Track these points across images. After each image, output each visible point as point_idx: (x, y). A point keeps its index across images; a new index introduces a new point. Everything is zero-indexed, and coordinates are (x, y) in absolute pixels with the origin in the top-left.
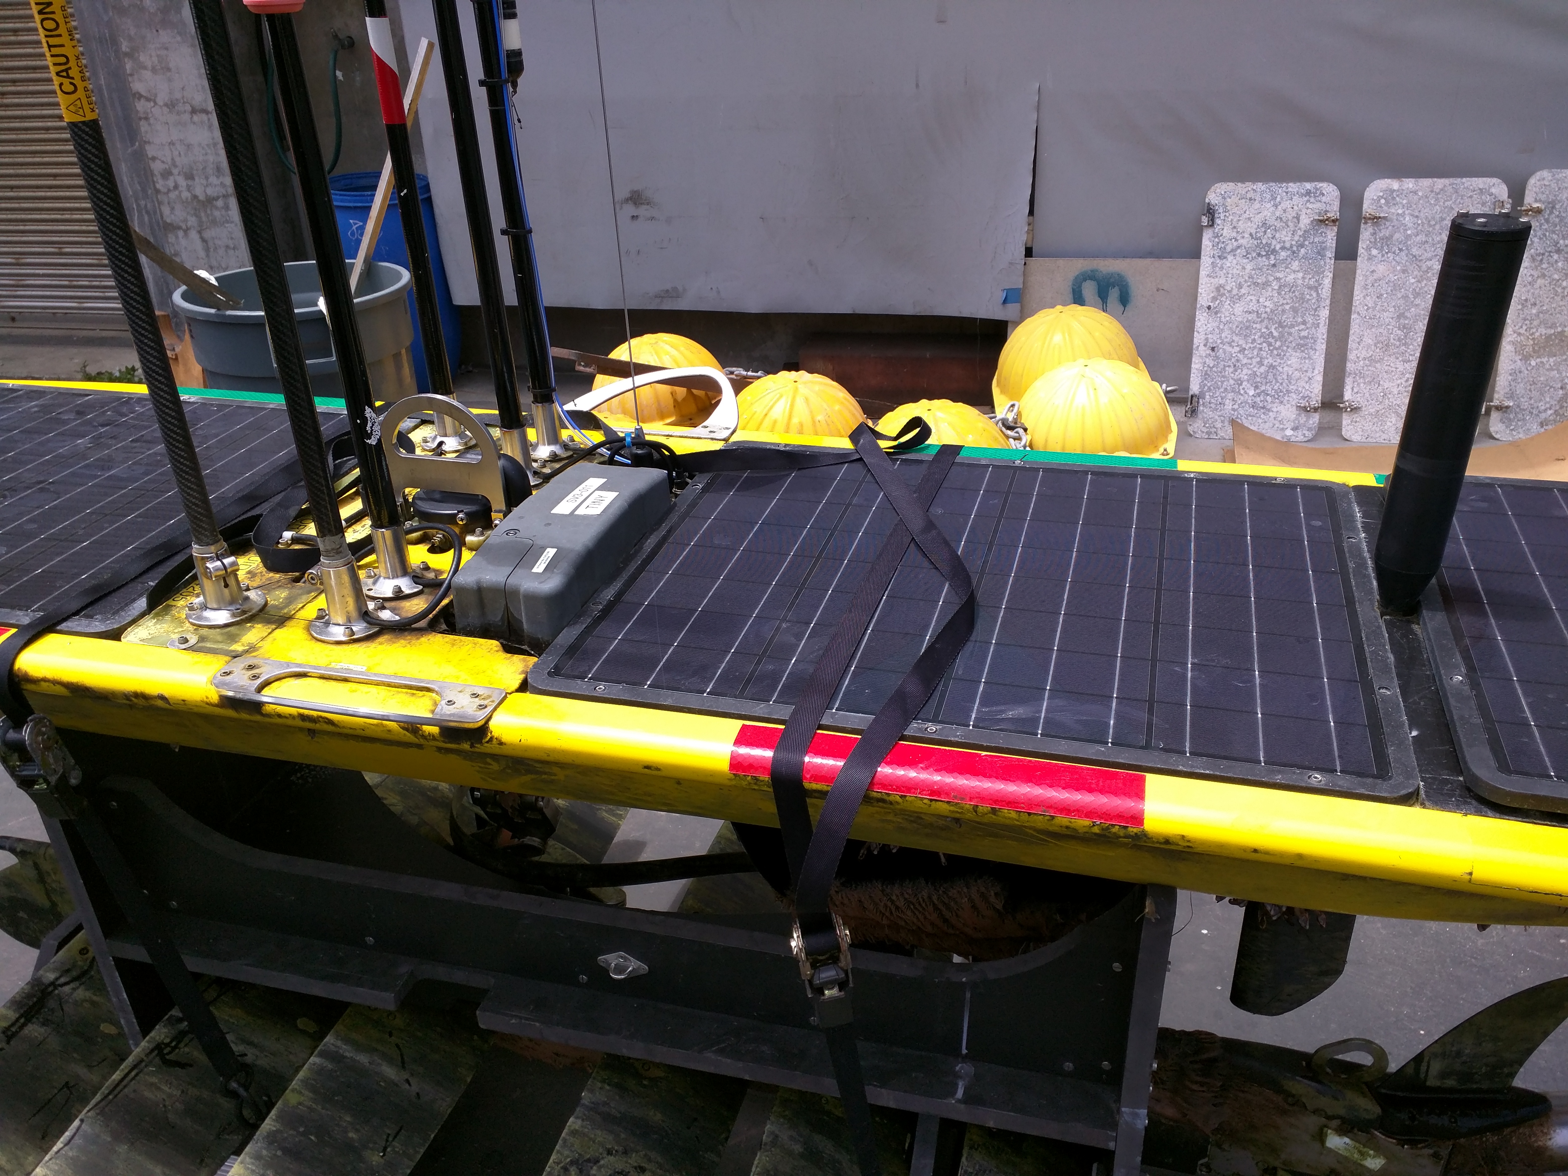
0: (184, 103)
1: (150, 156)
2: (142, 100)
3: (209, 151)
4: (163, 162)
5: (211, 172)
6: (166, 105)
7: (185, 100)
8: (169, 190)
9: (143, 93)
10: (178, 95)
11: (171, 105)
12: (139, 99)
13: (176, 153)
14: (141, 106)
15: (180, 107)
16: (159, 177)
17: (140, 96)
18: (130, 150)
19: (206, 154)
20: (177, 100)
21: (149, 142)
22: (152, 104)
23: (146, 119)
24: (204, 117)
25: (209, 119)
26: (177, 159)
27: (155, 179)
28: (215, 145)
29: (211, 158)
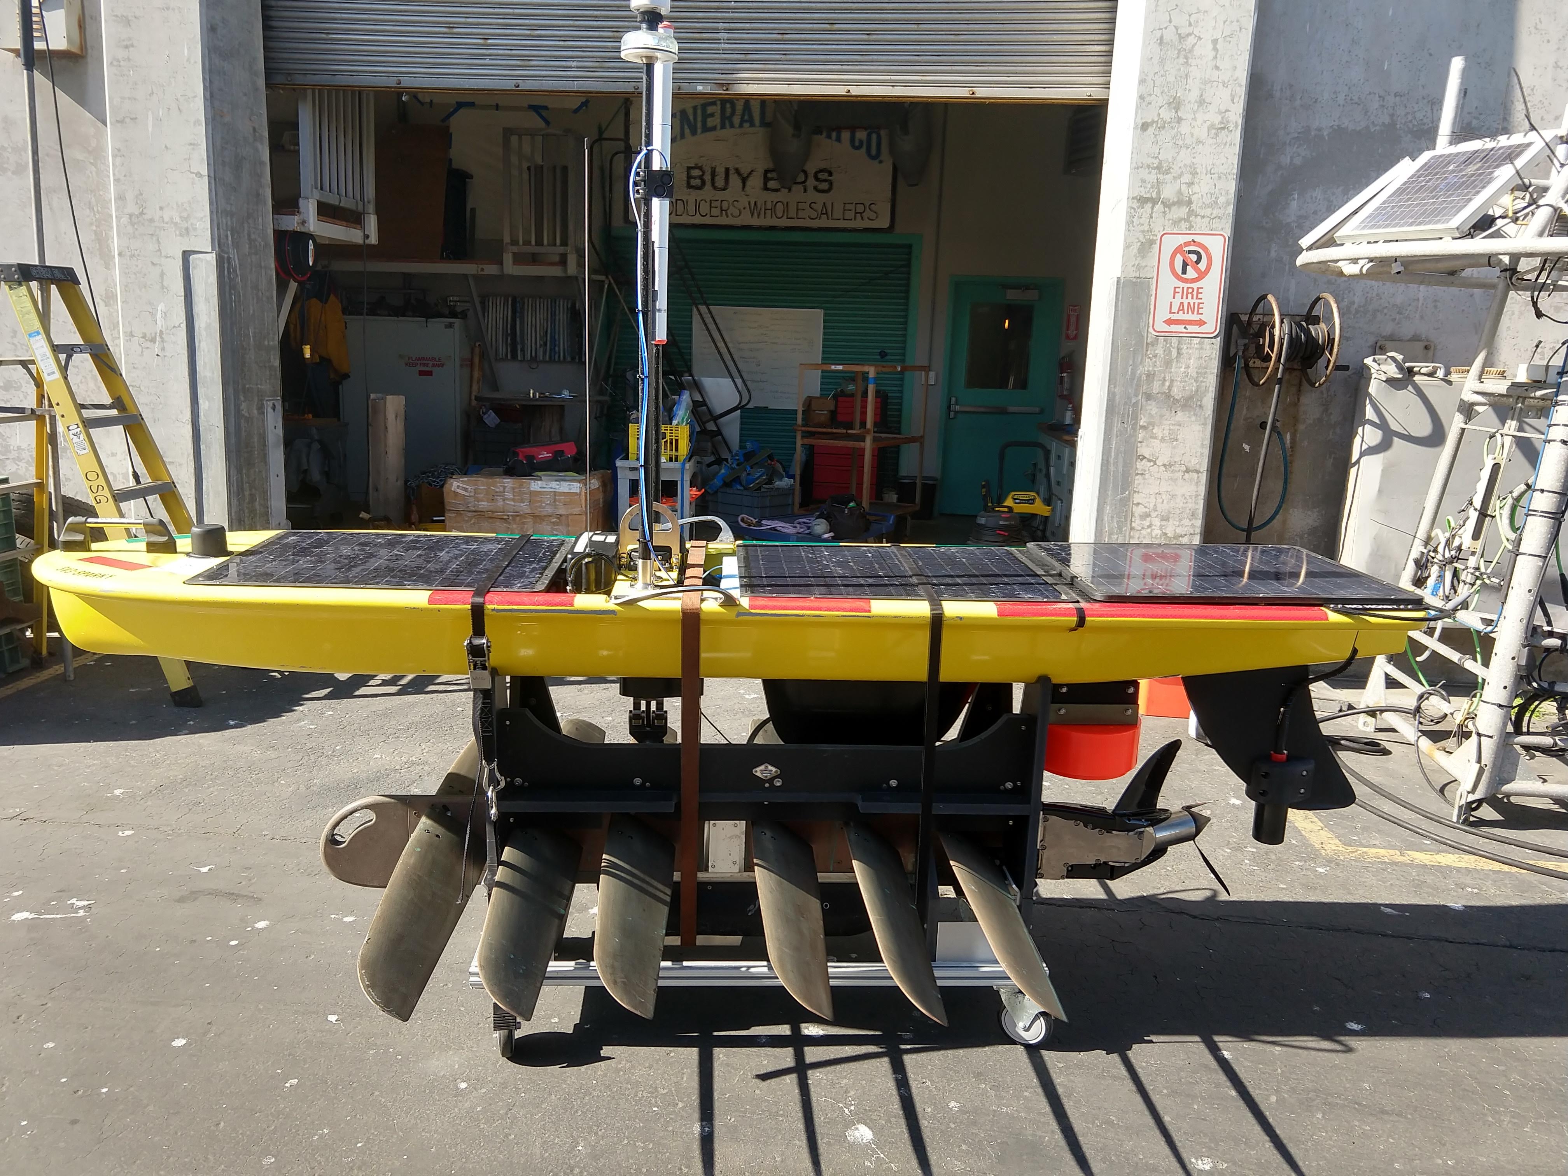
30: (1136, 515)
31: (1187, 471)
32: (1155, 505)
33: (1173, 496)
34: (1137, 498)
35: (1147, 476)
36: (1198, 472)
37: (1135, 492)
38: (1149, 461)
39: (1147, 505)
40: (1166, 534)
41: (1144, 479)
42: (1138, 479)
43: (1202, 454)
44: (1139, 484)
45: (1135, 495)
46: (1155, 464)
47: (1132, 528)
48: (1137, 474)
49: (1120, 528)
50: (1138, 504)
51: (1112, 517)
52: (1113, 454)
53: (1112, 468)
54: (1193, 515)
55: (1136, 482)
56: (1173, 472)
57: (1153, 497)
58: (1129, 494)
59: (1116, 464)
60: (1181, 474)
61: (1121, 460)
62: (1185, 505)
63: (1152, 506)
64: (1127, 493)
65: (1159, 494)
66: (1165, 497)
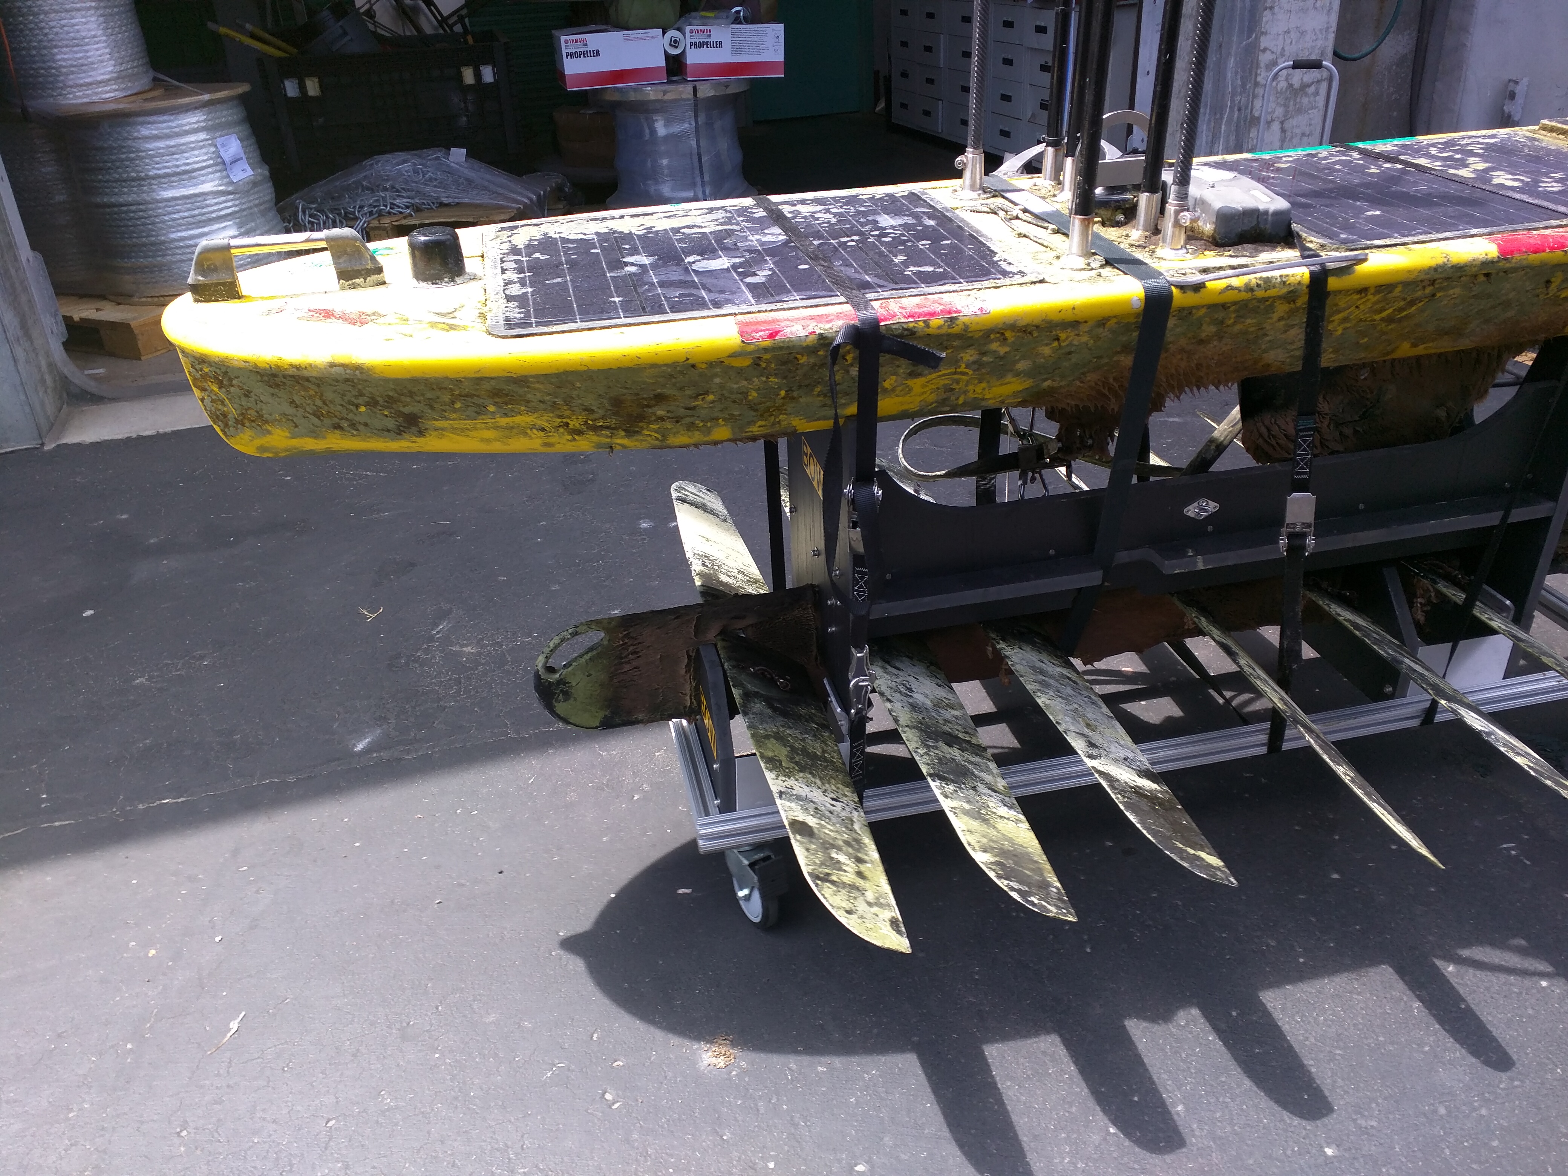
1: (1262, 48)
3: (1320, 36)
13: (1288, 42)
16: (1263, 68)
18: (1244, 44)
19: (1316, 40)
23: (1272, 8)
26: (1287, 48)
27: (1259, 72)
29: (1319, 44)
30: (1262, 65)
32: (1283, 49)
33: (1303, 33)
34: (1264, 42)
35: (1276, 9)
37: (1262, 33)
39: (1274, 49)
40: (1291, 86)
41: (1273, 14)
42: (1267, 16)
44: (1267, 22)
45: (1262, 39)
47: (1256, 84)
49: (1244, 85)
50: (1265, 49)
51: (1236, 72)
55: (1265, 19)
56: (1304, 0)
57: (1281, 37)
58: (1256, 37)
60: (1313, 1)
62: (1314, 43)
63: (1279, 50)
64: (1254, 36)
65: (1289, 33)
66: (1294, 35)
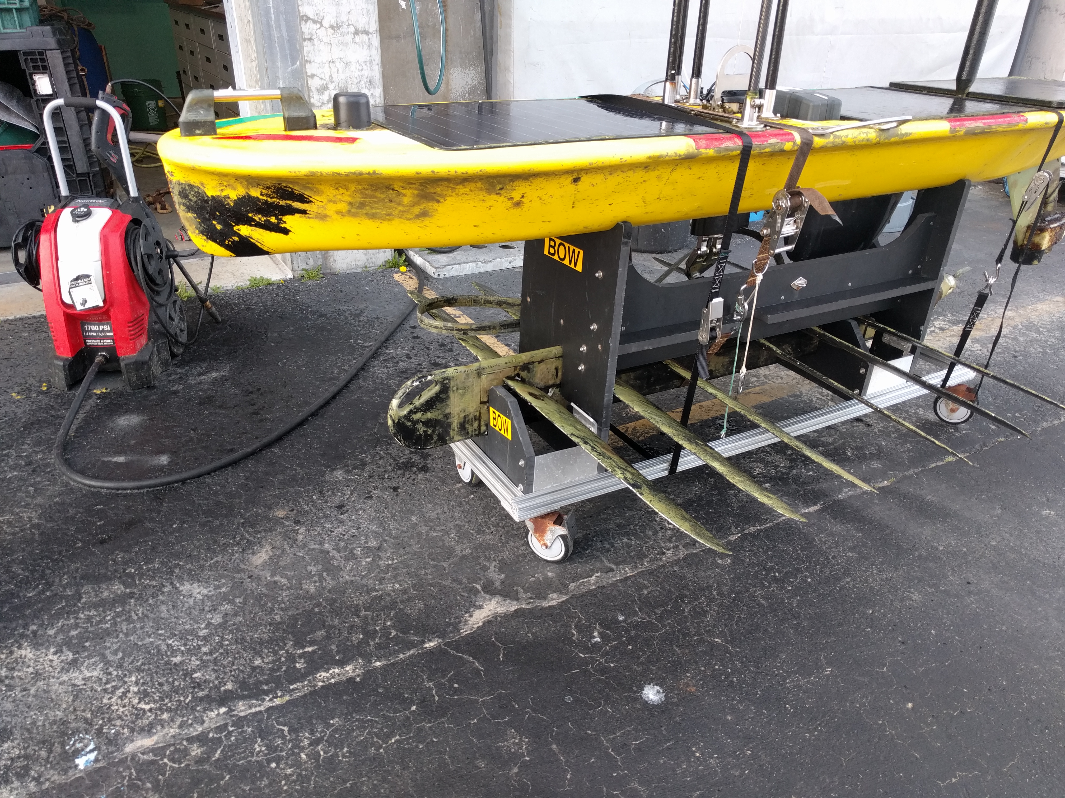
0: (349, 25)
1: (309, 74)
2: (309, 22)
3: (365, 67)
4: (321, 79)
5: (364, 85)
6: (332, 27)
7: (350, 22)
8: (323, 104)
9: (312, 17)
10: (344, 18)
11: (336, 27)
12: (306, 21)
13: (334, 70)
14: (307, 28)
15: (344, 29)
16: (315, 92)
17: (307, 19)
18: (290, 69)
19: (362, 70)
20: (342, 22)
21: (310, 62)
22: (318, 26)
23: (310, 39)
24: (365, 37)
25: (369, 39)
26: (335, 76)
27: (311, 95)
28: (371, 62)
29: (366, 73)
30: (313, 88)
31: (357, 32)
32: (331, 76)
33: (347, 64)
34: (310, 69)
35: (316, 41)
36: (367, 33)
37: (307, 61)
38: (315, 22)
39: (323, 77)
41: (313, 45)
42: (307, 46)
43: (368, 11)
44: (309, 52)
45: (308, 66)
46: (322, 25)
48: (305, 40)
50: (313, 76)
52: (273, 16)
53: (275, 33)
54: (371, 82)
55: (306, 49)
56: (342, 34)
57: (327, 66)
58: (301, 64)
59: (279, 27)
60: (350, 37)
61: (283, 23)
62: (361, 74)
63: (327, 78)
64: (298, 63)
65: (333, 62)
66: (339, 65)
